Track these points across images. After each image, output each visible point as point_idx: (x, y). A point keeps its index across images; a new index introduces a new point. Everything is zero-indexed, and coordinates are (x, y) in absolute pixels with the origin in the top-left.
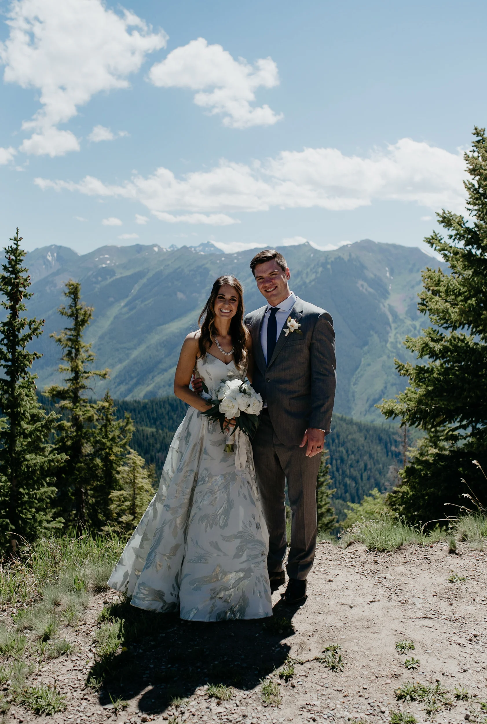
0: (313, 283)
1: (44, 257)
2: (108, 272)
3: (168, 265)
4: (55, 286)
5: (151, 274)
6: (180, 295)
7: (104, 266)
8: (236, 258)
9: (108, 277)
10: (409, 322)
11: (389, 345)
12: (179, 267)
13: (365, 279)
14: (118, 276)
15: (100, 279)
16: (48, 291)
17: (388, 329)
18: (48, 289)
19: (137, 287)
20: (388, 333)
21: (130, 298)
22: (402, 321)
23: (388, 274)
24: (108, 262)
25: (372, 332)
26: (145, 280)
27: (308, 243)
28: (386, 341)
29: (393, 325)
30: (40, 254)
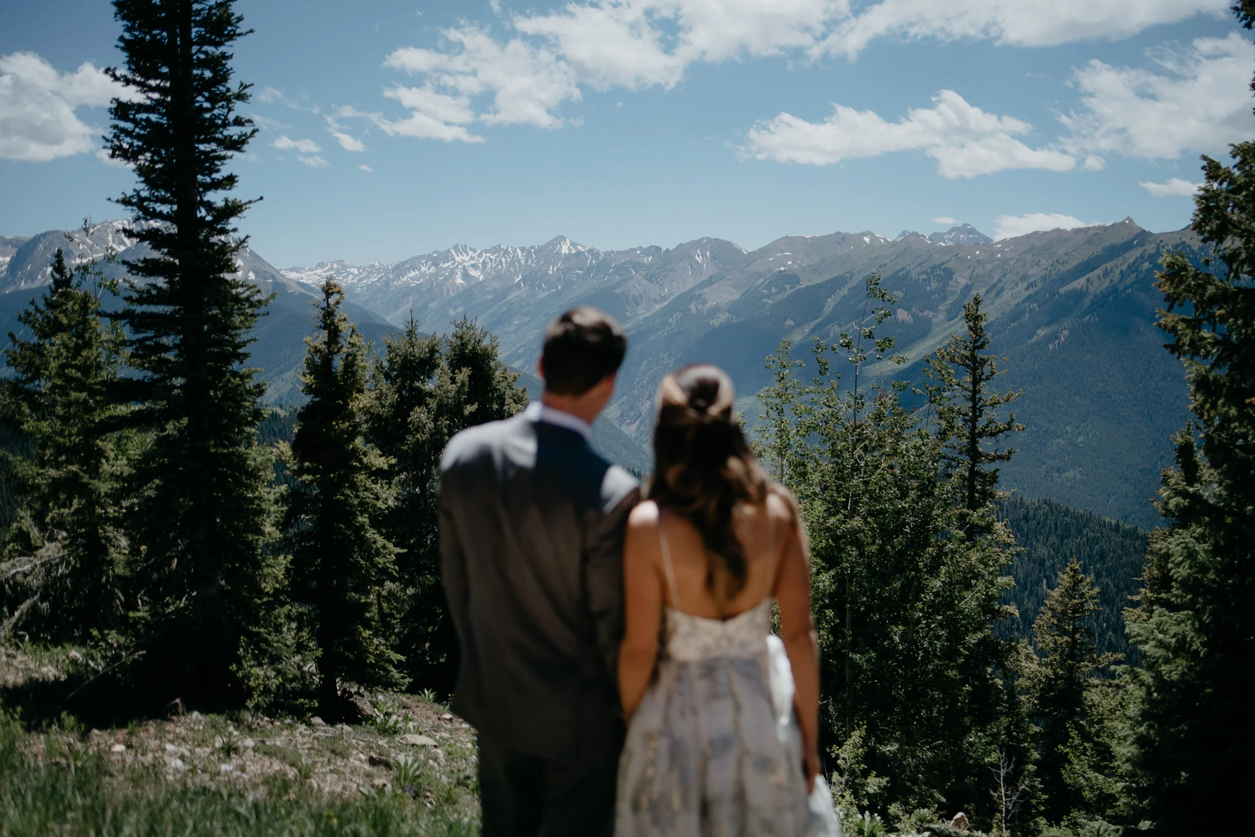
0: (1129, 291)
1: (691, 257)
2: (790, 278)
3: (886, 264)
4: (704, 302)
5: (854, 282)
6: (902, 315)
7: (782, 269)
8: (1001, 251)
9: (787, 287)
12: (903, 269)
14: (804, 284)
15: (774, 290)
16: (694, 310)
18: (692, 307)
19: (831, 303)
21: (819, 320)
24: (790, 263)
26: (844, 291)
27: (1131, 221)
30: (684, 252)
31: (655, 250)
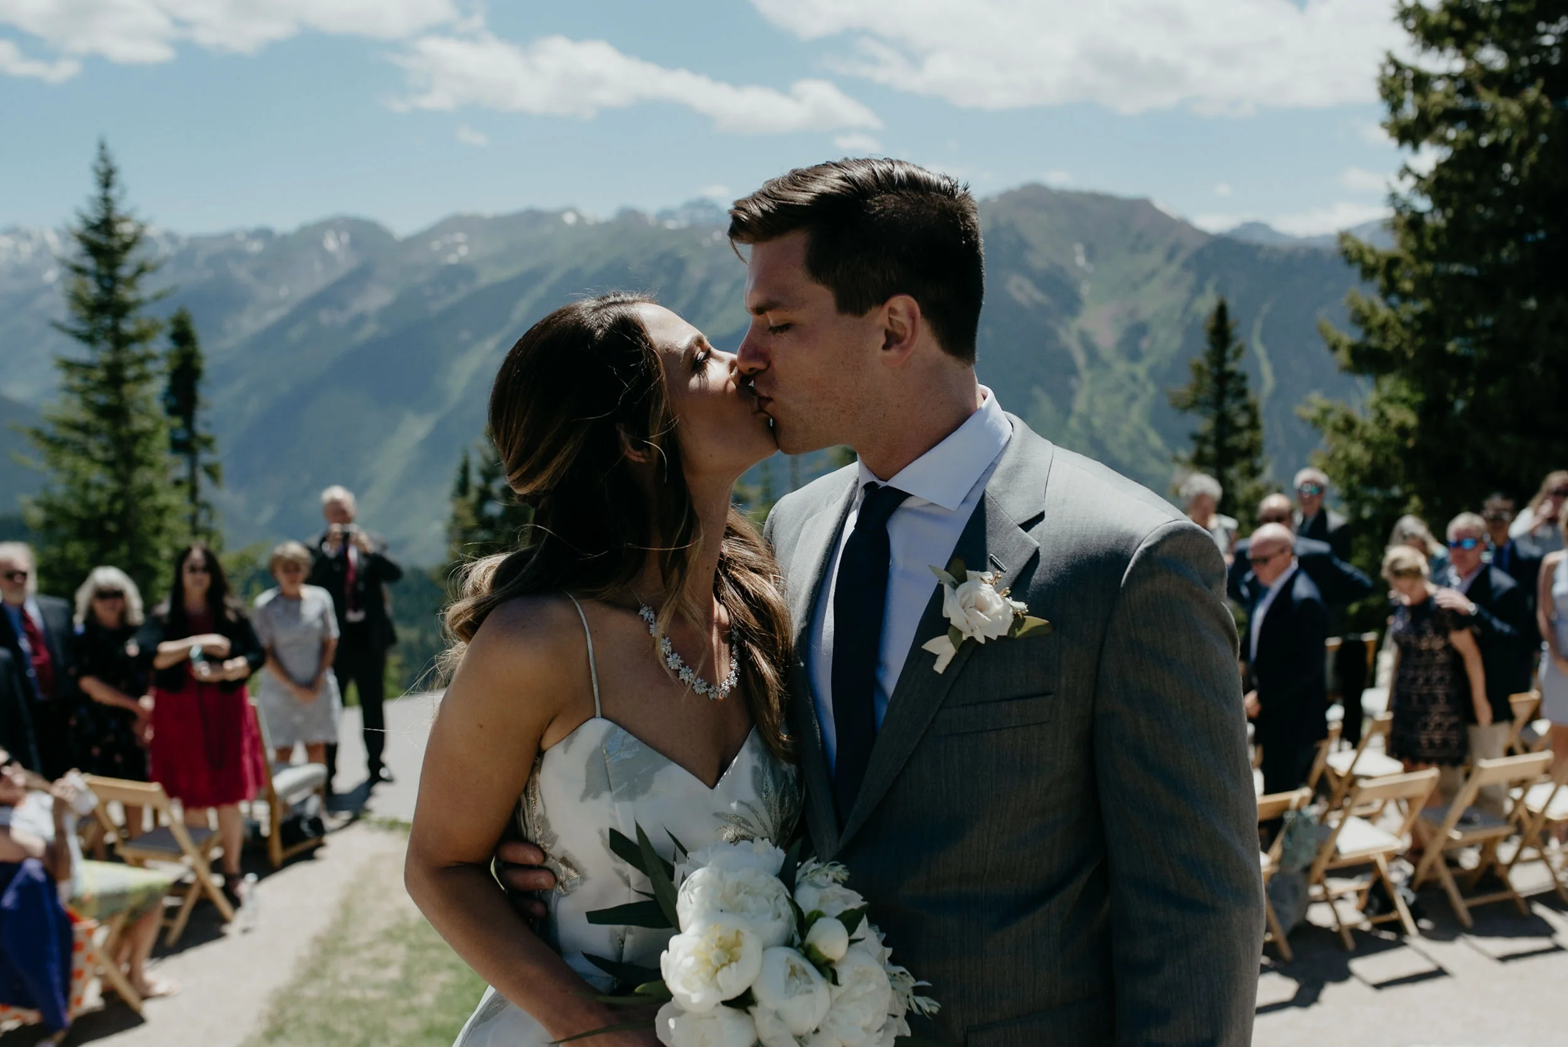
1: (319, 244)
2: (463, 272)
3: (596, 254)
4: (344, 310)
5: (554, 277)
7: (452, 259)
9: (459, 285)
10: (1121, 367)
11: (1073, 423)
13: (1027, 272)
14: (484, 281)
15: (441, 290)
16: (326, 321)
17: (1073, 382)
18: (325, 316)
19: (523, 307)
20: (1071, 393)
22: (1107, 366)
23: (1081, 260)
24: (463, 251)
25: (1037, 391)
26: (541, 291)
28: (1068, 412)
29: (1086, 375)
30: (310, 236)
31: (264, 234)
